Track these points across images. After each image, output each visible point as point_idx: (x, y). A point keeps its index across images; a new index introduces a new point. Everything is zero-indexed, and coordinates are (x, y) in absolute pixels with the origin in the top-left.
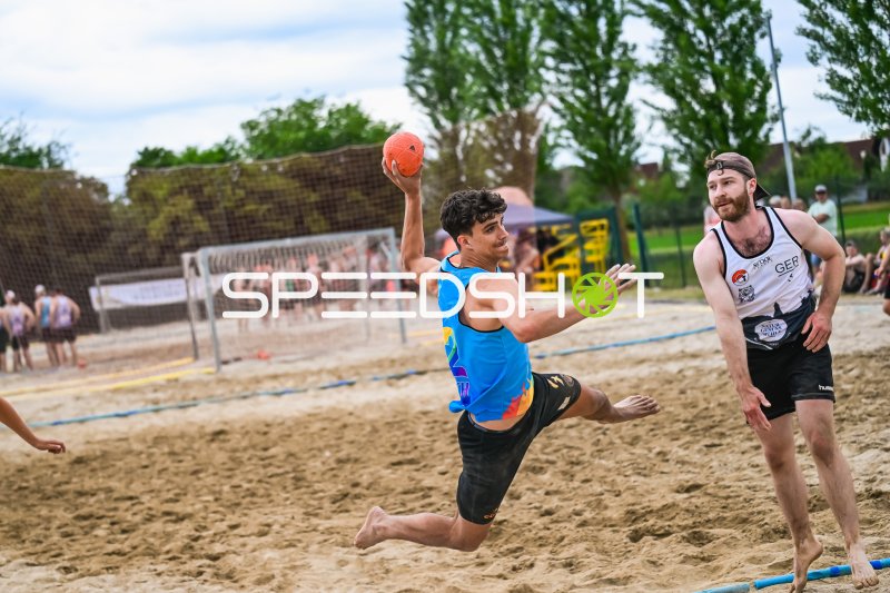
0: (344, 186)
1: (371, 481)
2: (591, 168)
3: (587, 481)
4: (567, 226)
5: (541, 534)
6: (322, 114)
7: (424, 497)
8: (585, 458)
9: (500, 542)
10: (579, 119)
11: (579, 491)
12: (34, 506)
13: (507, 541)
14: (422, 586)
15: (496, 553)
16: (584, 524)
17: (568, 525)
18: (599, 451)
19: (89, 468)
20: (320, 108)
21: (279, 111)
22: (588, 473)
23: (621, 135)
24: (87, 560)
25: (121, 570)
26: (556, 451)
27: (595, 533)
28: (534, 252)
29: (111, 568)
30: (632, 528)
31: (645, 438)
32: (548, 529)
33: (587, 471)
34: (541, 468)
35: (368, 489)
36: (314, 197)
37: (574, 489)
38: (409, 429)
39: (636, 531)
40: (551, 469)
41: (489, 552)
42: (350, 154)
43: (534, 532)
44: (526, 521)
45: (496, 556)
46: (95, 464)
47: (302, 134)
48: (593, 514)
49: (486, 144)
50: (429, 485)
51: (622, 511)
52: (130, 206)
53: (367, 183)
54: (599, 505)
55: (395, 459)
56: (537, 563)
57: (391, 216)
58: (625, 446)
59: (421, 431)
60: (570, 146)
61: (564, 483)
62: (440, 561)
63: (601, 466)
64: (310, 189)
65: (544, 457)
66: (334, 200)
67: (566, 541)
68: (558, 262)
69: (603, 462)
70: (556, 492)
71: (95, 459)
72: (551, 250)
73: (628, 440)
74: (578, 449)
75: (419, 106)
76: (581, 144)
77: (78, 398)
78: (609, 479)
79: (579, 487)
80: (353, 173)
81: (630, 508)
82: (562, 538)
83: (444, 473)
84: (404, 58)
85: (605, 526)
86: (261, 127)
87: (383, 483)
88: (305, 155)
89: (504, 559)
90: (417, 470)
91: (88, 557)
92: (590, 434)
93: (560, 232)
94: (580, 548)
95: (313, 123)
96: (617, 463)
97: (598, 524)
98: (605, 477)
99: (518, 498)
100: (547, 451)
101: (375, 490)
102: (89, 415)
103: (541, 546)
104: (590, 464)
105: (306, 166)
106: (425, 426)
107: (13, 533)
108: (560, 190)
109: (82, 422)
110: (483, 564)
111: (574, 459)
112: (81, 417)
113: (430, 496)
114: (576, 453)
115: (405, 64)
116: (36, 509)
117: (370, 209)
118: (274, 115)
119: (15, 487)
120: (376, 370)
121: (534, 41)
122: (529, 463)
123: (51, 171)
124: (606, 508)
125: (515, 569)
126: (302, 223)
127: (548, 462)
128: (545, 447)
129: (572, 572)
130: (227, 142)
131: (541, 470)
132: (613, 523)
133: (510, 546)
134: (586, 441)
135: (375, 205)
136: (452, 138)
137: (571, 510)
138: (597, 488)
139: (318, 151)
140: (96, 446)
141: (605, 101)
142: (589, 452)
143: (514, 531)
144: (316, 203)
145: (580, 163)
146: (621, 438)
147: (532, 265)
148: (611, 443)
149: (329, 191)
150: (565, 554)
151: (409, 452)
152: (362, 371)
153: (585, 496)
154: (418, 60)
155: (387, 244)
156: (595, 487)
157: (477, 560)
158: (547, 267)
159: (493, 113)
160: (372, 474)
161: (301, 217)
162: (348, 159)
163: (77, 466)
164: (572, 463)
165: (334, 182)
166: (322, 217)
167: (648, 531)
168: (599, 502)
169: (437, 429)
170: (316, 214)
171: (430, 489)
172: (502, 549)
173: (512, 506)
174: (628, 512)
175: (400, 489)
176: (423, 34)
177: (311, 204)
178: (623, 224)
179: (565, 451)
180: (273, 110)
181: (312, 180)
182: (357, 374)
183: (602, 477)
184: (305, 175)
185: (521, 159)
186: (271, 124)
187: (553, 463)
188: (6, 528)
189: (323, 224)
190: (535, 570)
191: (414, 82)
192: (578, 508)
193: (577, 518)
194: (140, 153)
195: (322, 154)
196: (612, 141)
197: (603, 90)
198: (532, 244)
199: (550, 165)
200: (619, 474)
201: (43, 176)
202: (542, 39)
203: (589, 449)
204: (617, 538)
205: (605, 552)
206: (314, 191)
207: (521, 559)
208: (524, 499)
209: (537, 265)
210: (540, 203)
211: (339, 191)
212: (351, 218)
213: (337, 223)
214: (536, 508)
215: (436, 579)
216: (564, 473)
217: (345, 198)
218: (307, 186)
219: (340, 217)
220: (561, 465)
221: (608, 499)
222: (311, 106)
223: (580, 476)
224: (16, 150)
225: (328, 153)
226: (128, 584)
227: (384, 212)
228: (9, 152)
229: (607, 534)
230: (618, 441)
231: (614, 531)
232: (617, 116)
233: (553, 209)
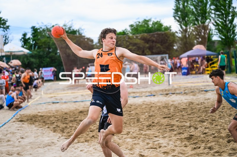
0: (155, 43)
1: (157, 122)
2: (223, 41)
3: (216, 125)
4: (215, 56)
5: (203, 139)
6: (151, 23)
7: (172, 127)
8: (216, 119)
9: (191, 141)
10: (220, 27)
11: (214, 128)
12: (68, 123)
13: (193, 141)
14: (169, 151)
15: (190, 143)
16: (215, 137)
17: (210, 137)
18: (220, 117)
19: (84, 114)
20: (150, 22)
21: (139, 22)
22: (217, 123)
23: (231, 33)
24: (81, 138)
25: (89, 141)
26: (208, 117)
27: (218, 140)
28: (206, 63)
29: (87, 141)
30: (228, 139)
31: (233, 115)
32: (205, 138)
33: (217, 122)
34: (204, 121)
35: (156, 124)
36: (147, 45)
37: (213, 127)
38: (169, 109)
39: (229, 140)
40: (207, 122)
41: (188, 143)
42: (157, 34)
43: (201, 138)
44: (199, 135)
45: (190, 144)
46: (85, 113)
47: (145, 29)
48: (218, 134)
49: (194, 33)
50: (173, 124)
51: (226, 134)
52: (99, 46)
53: (162, 42)
54: (219, 132)
55: (164, 116)
56: (201, 147)
57: (167, 51)
58: (228, 116)
59: (172, 109)
60: (217, 34)
61: (210, 125)
62: (175, 145)
63: (221, 122)
64: (146, 43)
65: (205, 118)
66: (153, 46)
67: (209, 142)
68: (212, 66)
69: (221, 120)
70: (208, 128)
71: (85, 112)
72: (211, 62)
73: (229, 115)
74: (214, 116)
75: (177, 22)
76: (220, 34)
77: (82, 95)
78: (223, 125)
79: (214, 127)
80: (158, 39)
81: (228, 133)
82: (209, 141)
83: (177, 121)
84: (173, 9)
85: (221, 138)
86: (135, 26)
87: (161, 122)
88: (146, 34)
89: (192, 145)
90: (170, 120)
91: (81, 137)
92: (218, 113)
93: (213, 58)
94: (213, 144)
95: (148, 26)
96: (225, 121)
97: (219, 137)
98: (222, 125)
99: (197, 129)
100: (206, 116)
101: (158, 124)
102: (85, 100)
103: (202, 142)
104: (218, 121)
105: (145, 37)
106: (173, 108)
107: (62, 130)
108: (214, 46)
109: (82, 102)
110: (186, 146)
111: (213, 119)
112: (82, 100)
113: (173, 127)
114: (214, 118)
115: (174, 11)
116: (69, 124)
117: (162, 49)
118: (138, 23)
119: (64, 118)
120: (161, 92)
121: (208, 6)
122: (201, 120)
123: (79, 35)
124: (221, 133)
125: (195, 148)
126: (144, 52)
127: (206, 119)
128: (206, 115)
129: (211, 150)
130: (125, 30)
131: (204, 122)
132: (223, 137)
133: (194, 142)
134: (217, 114)
135: (164, 48)
136: (186, 31)
137: (211, 133)
138: (219, 128)
139: (149, 33)
140: (86, 108)
141: (228, 22)
142: (217, 118)
143: (195, 138)
144: (148, 47)
145: (220, 39)
146: (227, 114)
147: (205, 66)
148: (224, 115)
149: (151, 44)
150: (209, 145)
151: (168, 115)
152: (157, 92)
153: (216, 130)
154: (177, 10)
155: (166, 59)
156: (218, 127)
157: (185, 145)
158: (209, 67)
159: (196, 25)
160: (158, 120)
161: (143, 50)
162: (157, 36)
163: (80, 113)
164: (213, 120)
165: (153, 41)
166: (149, 51)
167: (233, 140)
168: (219, 131)
169: (176, 109)
170: (148, 50)
171: (173, 125)
172: (192, 143)
173: (195, 131)
174: (227, 135)
175: (165, 125)
176: (179, 3)
177: (146, 47)
178: (231, 56)
179: (211, 117)
180: (138, 22)
181: (147, 41)
182: (156, 93)
183: (220, 125)
184: (145, 39)
185: (203, 38)
186: (137, 25)
187: (207, 120)
188: (61, 129)
189: (150, 52)
190: (200, 149)
191: (176, 16)
192: (213, 133)
193: (213, 135)
195: (150, 34)
196: (229, 34)
197: (227, 19)
198: (205, 60)
199: (212, 39)
200: (225, 124)
201: (77, 37)
202: (210, 6)
203: (217, 117)
204: (224, 142)
205: (220, 145)
206: (148, 44)
207: (197, 146)
208: (199, 129)
209: (206, 66)
210: (208, 49)
212: (157, 51)
213: (153, 52)
214: (202, 132)
215: (173, 149)
216: (210, 123)
217: (156, 46)
218: (146, 42)
219: (154, 51)
220: (209, 120)
221: (222, 131)
222: (148, 21)
223: (215, 124)
224: (70, 30)
225: (152, 34)
226: (91, 146)
227: (166, 50)
228: (68, 31)
229: (221, 140)
230: (226, 115)
231: (223, 140)
232: (231, 27)
233: (212, 51)
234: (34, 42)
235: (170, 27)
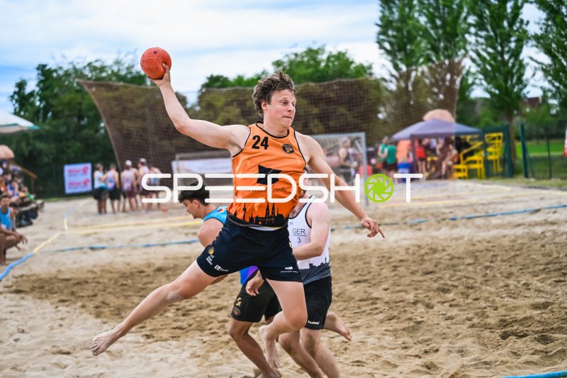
0: (334, 105)
1: (340, 291)
2: (495, 100)
3: (476, 299)
4: (476, 136)
5: (444, 331)
6: (324, 57)
7: (373, 304)
8: (477, 285)
9: (418, 334)
10: (489, 68)
11: (471, 305)
12: (130, 296)
13: (422, 335)
14: (367, 359)
15: (415, 341)
16: (473, 326)
17: (462, 326)
18: (485, 281)
19: (165, 274)
20: (323, 54)
21: (296, 55)
22: (477, 294)
23: (515, 80)
24: (160, 331)
25: (181, 338)
26: (458, 279)
27: (479, 333)
28: (455, 152)
29: (175, 337)
30: (503, 330)
31: (516, 274)
32: (450, 328)
33: (478, 292)
34: (449, 290)
35: (338, 297)
36: (315, 111)
37: (468, 304)
38: (366, 261)
39: (505, 333)
40: (455, 291)
41: (411, 340)
42: (339, 84)
43: (440, 329)
44: (436, 322)
45: (415, 343)
46: (169, 272)
47: (310, 70)
48: (479, 321)
49: (427, 81)
50: (376, 296)
51: (497, 319)
52: (199, 111)
53: (349, 103)
54: (483, 315)
55: (356, 279)
56: (440, 349)
57: (363, 125)
58: (503, 278)
59: (373, 262)
60: (482, 84)
61: (462, 300)
62: (380, 344)
63: (487, 290)
64: (313, 106)
65: (450, 283)
66: (328, 113)
67: (460, 336)
68: (469, 159)
69: (488, 288)
70: (457, 305)
71: (170, 269)
72: (466, 151)
73: (506, 275)
74: (472, 278)
75: (385, 56)
76: (489, 83)
77: (161, 230)
78: (491, 299)
79: (471, 303)
80: (341, 96)
81: (503, 318)
82: (458, 335)
83: (386, 290)
84: (378, 25)
85: (486, 328)
86: (285, 65)
87: (348, 293)
88: (312, 84)
89: (420, 345)
90: (370, 287)
91: (161, 329)
92: (481, 269)
93: (471, 140)
94: (468, 341)
95: (318, 63)
96: (497, 289)
97: (482, 327)
98: (489, 297)
99: (432, 308)
100: (453, 279)
101: (342, 297)
102: (167, 241)
103: (444, 338)
104: (479, 288)
105: (311, 91)
106: (376, 259)
107: (116, 312)
108: (474, 112)
109: (163, 245)
110: (406, 348)
111: (469, 285)
112: (162, 242)
113: (376, 304)
114: (471, 281)
115: (378, 29)
116: (131, 298)
117: (351, 119)
118: (293, 57)
119: (119, 284)
120: (348, 222)
121: (464, 15)
122: (441, 286)
123: (152, 87)
124: (488, 317)
125: (426, 352)
126: (307, 126)
127: (453, 286)
128: (452, 276)
129: (462, 356)
130: (263, 73)
131: (447, 291)
132: (491, 326)
133: (424, 338)
134: (478, 274)
135: (354, 117)
136: (406, 77)
137: (465, 317)
138: (483, 304)
139: (319, 81)
140: (170, 261)
141: (506, 57)
142: (479, 281)
143: (428, 328)
144: (316, 114)
145: (488, 96)
146: (501, 273)
147: (452, 160)
148: (494, 276)
149: (325, 107)
150: (459, 344)
151: (365, 275)
152: (340, 222)
153: (475, 309)
154: (386, 25)
155: (360, 142)
156: (481, 304)
157: (403, 345)
159: (433, 62)
160: (341, 287)
161: (306, 123)
162: (338, 87)
163: (158, 273)
164: (468, 288)
165: (329, 101)
166: (319, 123)
167: (513, 333)
168: (483, 313)
169: (384, 262)
170: (316, 122)
171: (377, 299)
172: (419, 339)
173: (427, 312)
174: (501, 320)
175: (357, 298)
176: (390, 9)
177: (312, 115)
178: (513, 136)
179: (464, 280)
180: (292, 53)
181: (315, 100)
182: (336, 224)
183: (487, 298)
184: (310, 96)
185: (449, 91)
186: (291, 63)
187: (456, 287)
188: (112, 309)
189: (321, 127)
190: (439, 353)
191: (383, 40)
192: (470, 316)
193: (469, 322)
194: (208, 78)
195: (322, 84)
196: (509, 82)
197: (506, 49)
198: (453, 145)
199: (469, 96)
200: (497, 296)
201: (147, 90)
202: (468, 14)
203: (479, 279)
204: (493, 336)
205: (484, 345)
206: (316, 107)
207: (431, 346)
208: (435, 308)
209: (456, 160)
210: (460, 120)
211: (332, 107)
212: (338, 125)
213: (329, 128)
214: (443, 314)
215: (376, 355)
216: (463, 294)
217: (335, 112)
218: (311, 104)
219: (332, 124)
220: (461, 288)
221: (489, 311)
222: (317, 52)
223: (472, 296)
224: (131, 73)
225: (326, 83)
226: (185, 348)
227: (359, 122)
228: (126, 74)
229: (487, 333)
230: (499, 275)
231: (491, 332)
232: (513, 65)
233: (469, 125)
234: (44, 103)
235: (370, 67)
